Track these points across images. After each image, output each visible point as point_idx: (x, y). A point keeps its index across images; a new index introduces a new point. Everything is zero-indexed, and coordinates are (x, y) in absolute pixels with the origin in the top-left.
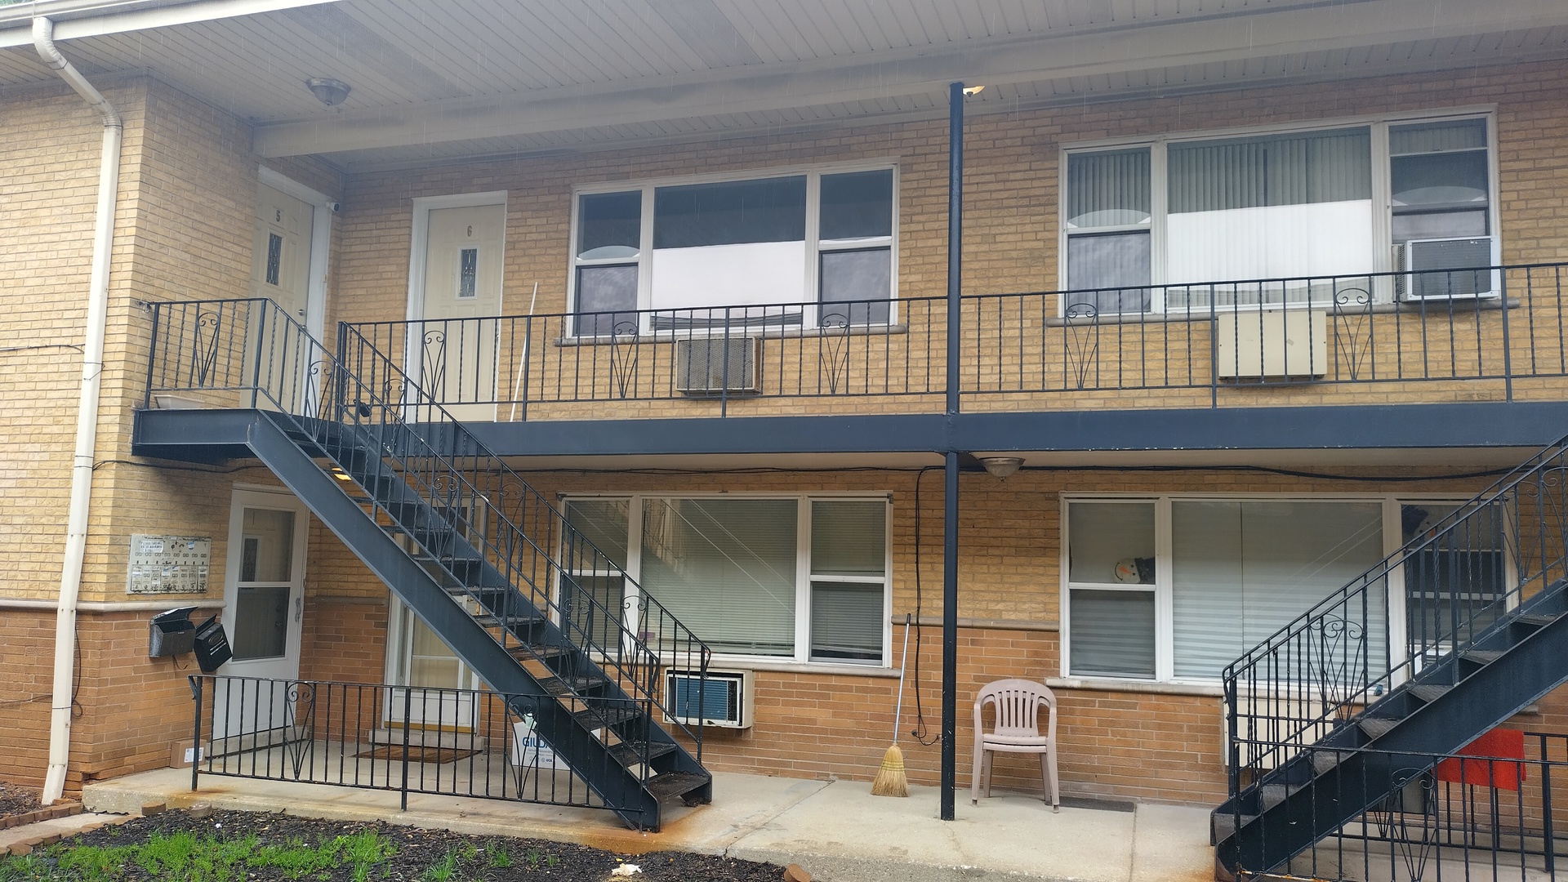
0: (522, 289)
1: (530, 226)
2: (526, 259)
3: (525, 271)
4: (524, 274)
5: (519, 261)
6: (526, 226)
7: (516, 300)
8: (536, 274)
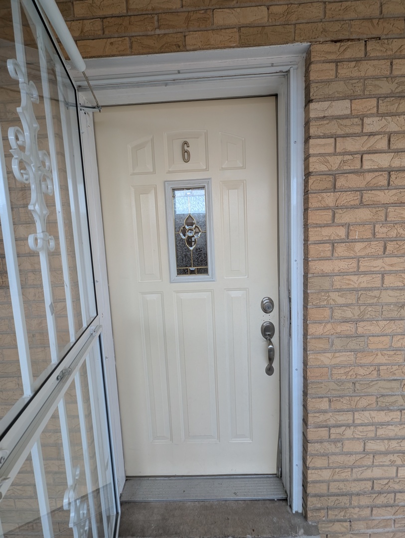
0: (354, 278)
1: (372, 134)
2: (364, 214)
3: (361, 240)
4: (358, 246)
5: (346, 217)
6: (361, 134)
7: (341, 301)
8: (390, 246)
